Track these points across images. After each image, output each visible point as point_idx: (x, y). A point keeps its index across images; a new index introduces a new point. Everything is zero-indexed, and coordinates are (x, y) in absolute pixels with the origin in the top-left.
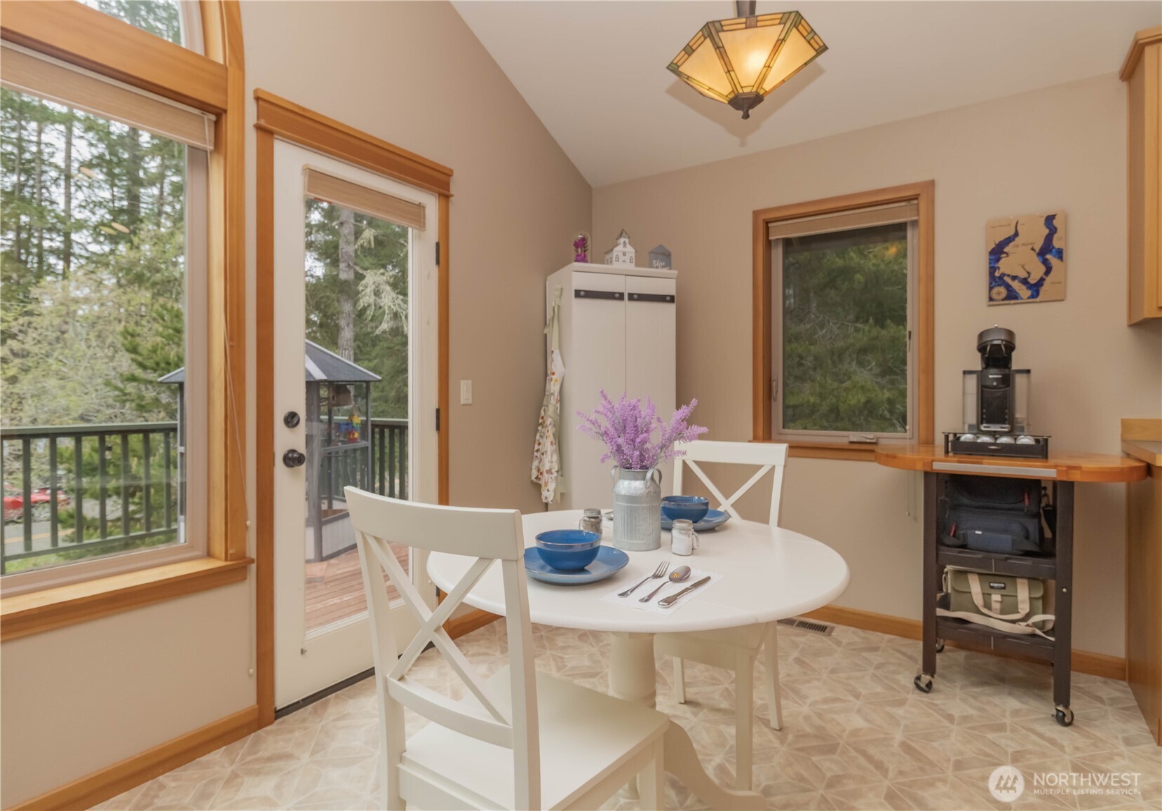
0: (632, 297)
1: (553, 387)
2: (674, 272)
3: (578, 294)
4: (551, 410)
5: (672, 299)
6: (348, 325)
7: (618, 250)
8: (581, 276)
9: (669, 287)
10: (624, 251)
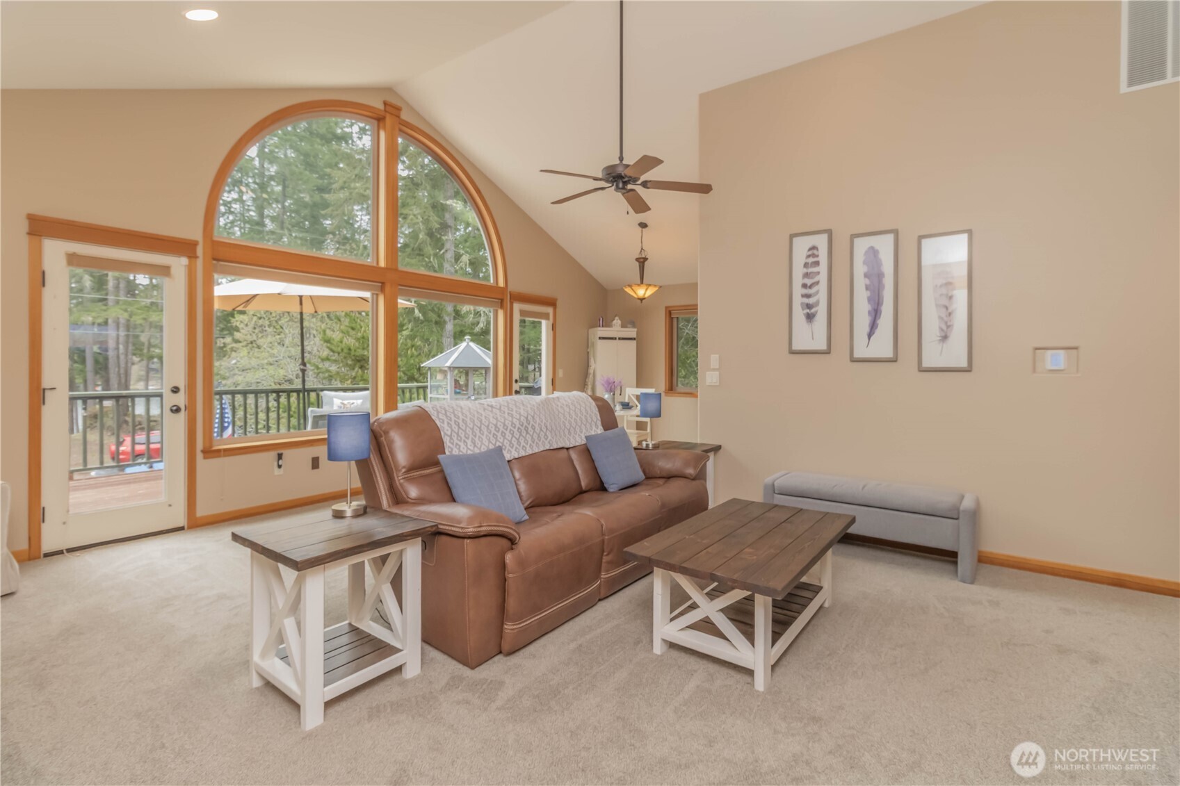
0: (619, 339)
1: (591, 371)
2: (636, 330)
3: (600, 338)
4: (590, 379)
5: (634, 339)
6: (450, 321)
7: (615, 322)
8: (602, 332)
9: (634, 335)
10: (617, 322)
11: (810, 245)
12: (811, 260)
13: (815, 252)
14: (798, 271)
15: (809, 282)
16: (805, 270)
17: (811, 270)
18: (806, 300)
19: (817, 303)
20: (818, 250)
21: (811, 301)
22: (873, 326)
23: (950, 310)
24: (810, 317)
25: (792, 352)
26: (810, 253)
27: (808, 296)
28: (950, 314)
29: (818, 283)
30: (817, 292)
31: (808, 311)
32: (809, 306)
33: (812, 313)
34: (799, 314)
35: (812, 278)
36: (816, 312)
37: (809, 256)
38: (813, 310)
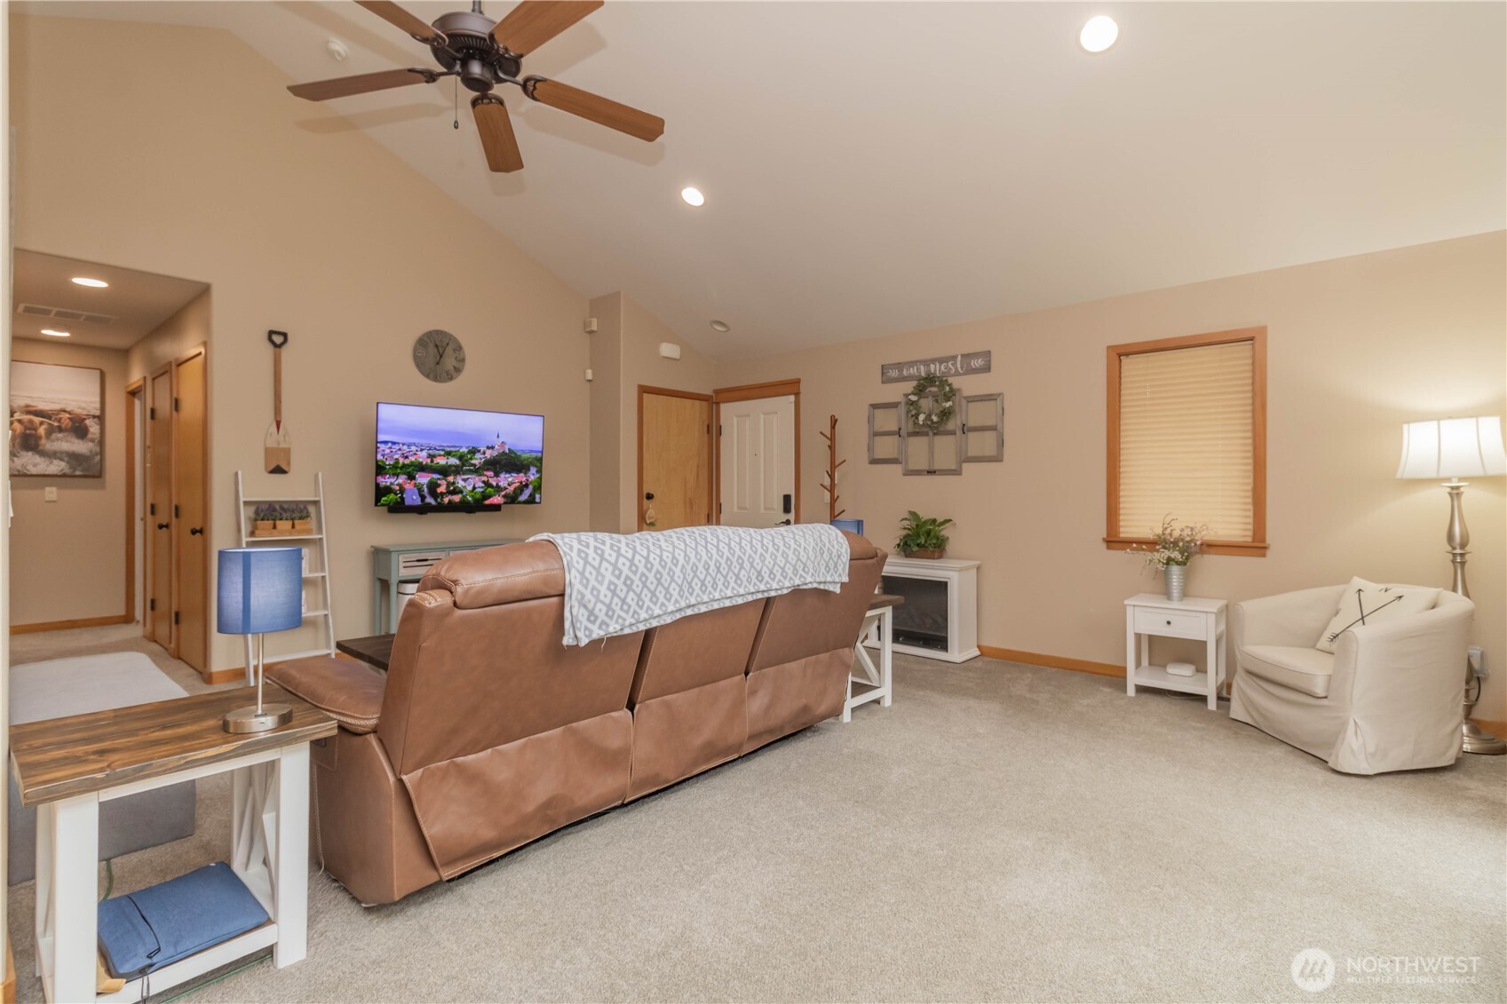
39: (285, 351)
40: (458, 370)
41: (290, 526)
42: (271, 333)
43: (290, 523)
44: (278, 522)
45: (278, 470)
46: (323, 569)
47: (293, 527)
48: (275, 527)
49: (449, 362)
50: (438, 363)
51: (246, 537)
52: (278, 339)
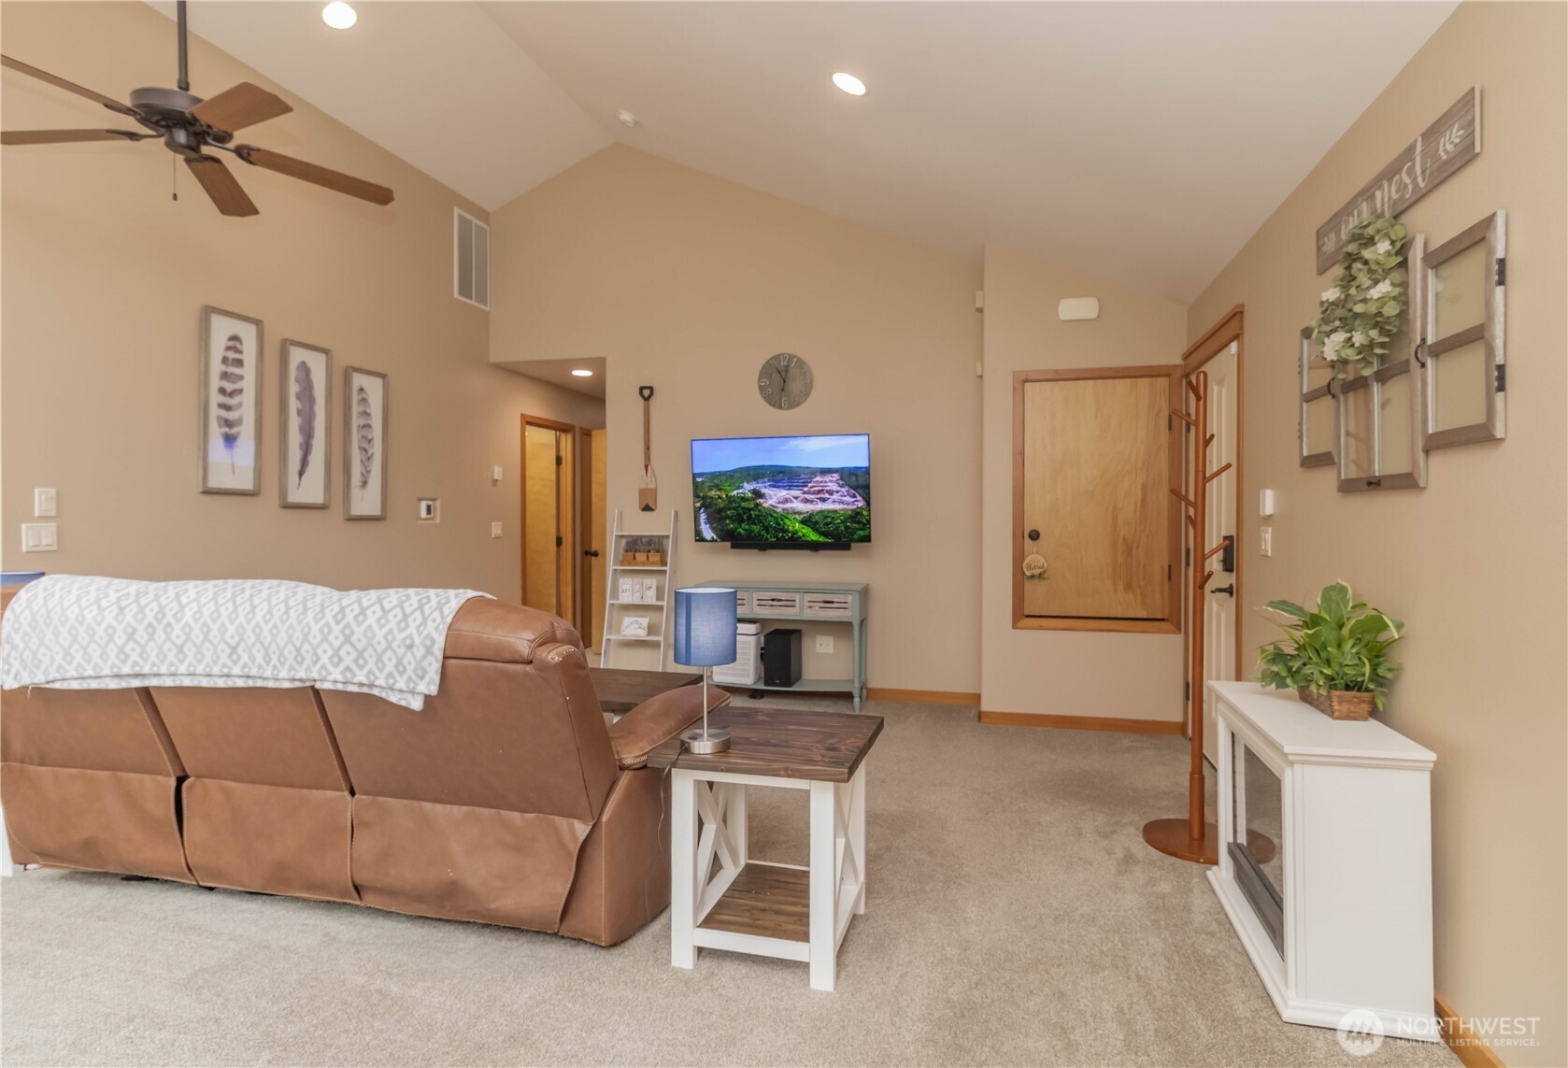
11: (230, 333)
12: (232, 355)
13: (238, 345)
14: (216, 367)
15: (229, 387)
16: (223, 368)
17: (231, 370)
18: (224, 414)
19: (239, 422)
20: (241, 343)
21: (231, 416)
22: (304, 463)
23: (369, 453)
24: (230, 440)
25: (208, 492)
26: (231, 344)
27: (227, 408)
28: (369, 458)
29: (240, 391)
30: (240, 405)
31: (227, 430)
32: (228, 423)
33: (232, 435)
34: (216, 433)
35: (234, 382)
36: (239, 433)
37: (229, 348)
38: (234, 430)
39: (653, 402)
40: (807, 395)
41: (645, 558)
42: (642, 389)
43: (645, 555)
44: (637, 554)
45: (647, 508)
46: (663, 600)
47: (648, 558)
48: (635, 558)
49: (795, 386)
50: (783, 390)
51: (614, 565)
52: (646, 393)
